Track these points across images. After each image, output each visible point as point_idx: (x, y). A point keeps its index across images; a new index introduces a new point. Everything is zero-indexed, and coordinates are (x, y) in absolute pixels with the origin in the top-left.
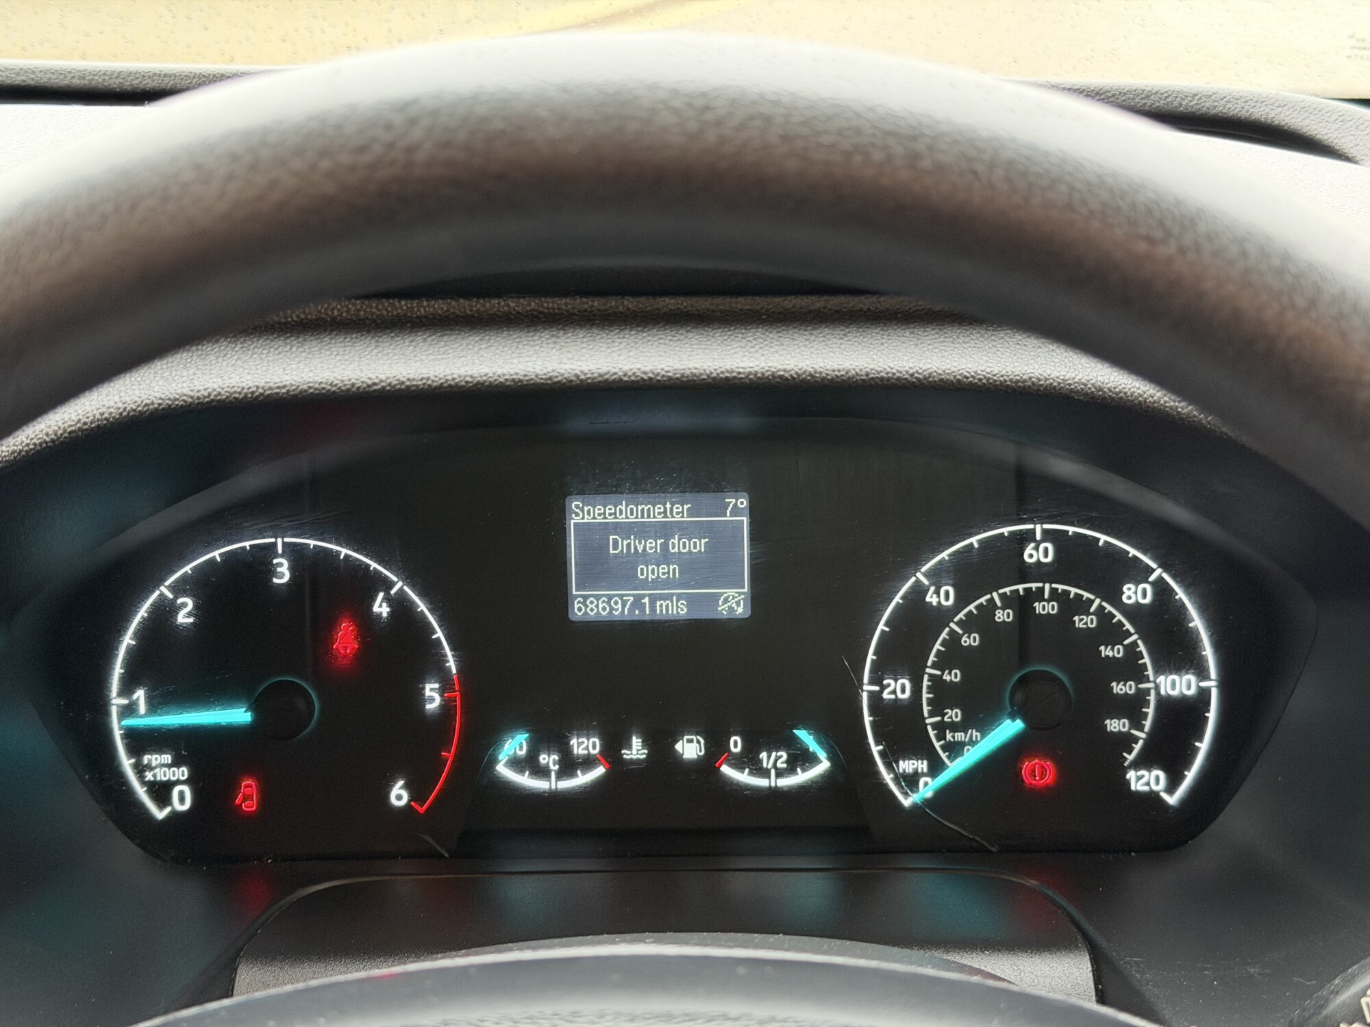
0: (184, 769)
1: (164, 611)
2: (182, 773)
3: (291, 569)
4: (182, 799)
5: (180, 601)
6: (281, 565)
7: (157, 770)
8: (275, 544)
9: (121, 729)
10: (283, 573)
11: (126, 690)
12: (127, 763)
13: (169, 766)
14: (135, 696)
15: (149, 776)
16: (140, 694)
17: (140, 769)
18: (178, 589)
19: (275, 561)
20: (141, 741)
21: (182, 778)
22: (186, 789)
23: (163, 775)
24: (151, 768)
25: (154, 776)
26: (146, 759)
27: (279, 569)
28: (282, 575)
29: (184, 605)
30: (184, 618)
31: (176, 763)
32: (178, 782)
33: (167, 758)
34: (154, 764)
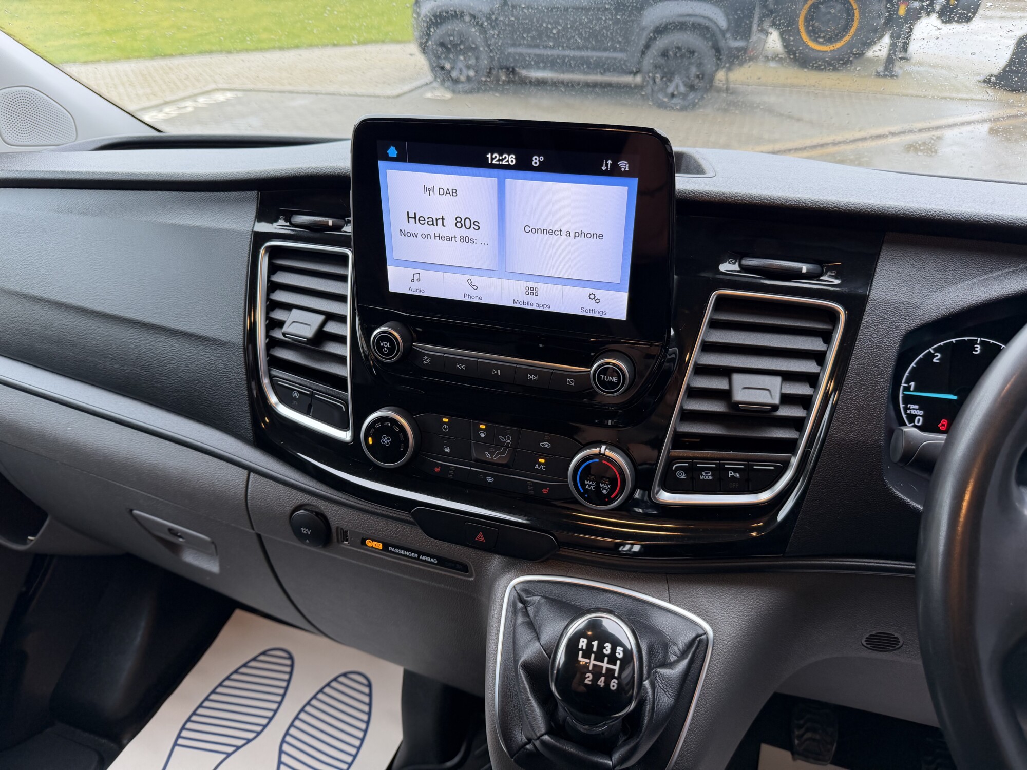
0: (922, 412)
1: (930, 356)
2: (921, 413)
3: (981, 349)
4: (919, 421)
5: (936, 354)
6: (977, 347)
7: (912, 410)
8: (977, 340)
9: (903, 393)
10: (978, 349)
11: (908, 382)
12: (902, 406)
13: (916, 409)
14: (910, 384)
15: (909, 412)
16: (912, 384)
17: (906, 409)
18: (936, 350)
19: (976, 346)
20: (908, 400)
21: (920, 414)
22: (921, 419)
23: (913, 412)
24: (909, 409)
25: (911, 412)
26: (909, 405)
27: (976, 349)
28: (977, 351)
29: (937, 356)
30: (935, 360)
31: (919, 409)
32: (919, 415)
33: (917, 407)
34: (911, 408)
